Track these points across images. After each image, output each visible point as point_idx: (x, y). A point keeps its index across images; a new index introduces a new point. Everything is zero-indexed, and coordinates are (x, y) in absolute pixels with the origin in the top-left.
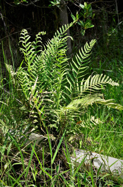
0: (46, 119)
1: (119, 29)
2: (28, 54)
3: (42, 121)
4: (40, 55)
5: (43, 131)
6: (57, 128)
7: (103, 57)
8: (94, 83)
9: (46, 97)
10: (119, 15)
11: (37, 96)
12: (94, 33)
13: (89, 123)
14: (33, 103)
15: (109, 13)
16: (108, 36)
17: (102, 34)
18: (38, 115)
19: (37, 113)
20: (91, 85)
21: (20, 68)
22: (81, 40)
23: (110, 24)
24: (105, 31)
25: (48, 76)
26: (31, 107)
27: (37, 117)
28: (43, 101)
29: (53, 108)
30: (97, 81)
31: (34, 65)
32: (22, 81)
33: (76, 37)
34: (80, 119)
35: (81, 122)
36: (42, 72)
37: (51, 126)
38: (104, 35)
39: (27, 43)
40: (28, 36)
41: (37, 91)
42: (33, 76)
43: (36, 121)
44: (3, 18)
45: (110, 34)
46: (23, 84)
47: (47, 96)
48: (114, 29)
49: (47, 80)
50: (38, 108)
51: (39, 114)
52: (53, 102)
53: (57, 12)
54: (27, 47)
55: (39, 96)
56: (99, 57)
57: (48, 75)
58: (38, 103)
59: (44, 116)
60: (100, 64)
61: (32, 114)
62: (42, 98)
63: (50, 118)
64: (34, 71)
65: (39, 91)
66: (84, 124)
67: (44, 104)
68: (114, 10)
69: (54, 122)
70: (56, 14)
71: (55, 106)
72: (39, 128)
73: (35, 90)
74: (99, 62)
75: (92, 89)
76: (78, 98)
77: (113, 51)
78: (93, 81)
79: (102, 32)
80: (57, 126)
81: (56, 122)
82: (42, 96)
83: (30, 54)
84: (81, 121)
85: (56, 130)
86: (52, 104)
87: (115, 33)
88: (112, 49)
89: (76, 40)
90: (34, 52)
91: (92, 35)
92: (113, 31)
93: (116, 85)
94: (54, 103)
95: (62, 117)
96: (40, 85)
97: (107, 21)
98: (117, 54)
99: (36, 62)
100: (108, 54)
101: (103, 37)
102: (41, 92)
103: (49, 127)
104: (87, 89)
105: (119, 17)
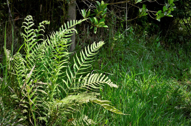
0: (36, 110)
1: (126, 35)
2: (29, 41)
3: (32, 112)
4: (40, 44)
5: (32, 123)
6: (47, 121)
7: (106, 60)
8: (92, 82)
9: (40, 88)
10: (128, 22)
11: (31, 85)
12: (100, 35)
13: (81, 122)
14: (26, 92)
15: (118, 18)
16: (113, 40)
17: (108, 37)
18: (28, 105)
19: (28, 103)
20: (89, 83)
21: (18, 53)
22: (86, 40)
23: (118, 29)
24: (112, 35)
25: (45, 67)
26: (23, 96)
27: (27, 107)
28: (36, 91)
29: (45, 100)
30: (95, 79)
31: (33, 53)
32: (18, 67)
33: (82, 36)
34: (73, 116)
35: (73, 120)
36: (41, 61)
37: (41, 118)
38: (110, 38)
39: (29, 30)
40: (32, 22)
41: (32, 80)
42: (30, 63)
43: (25, 111)
44: (8, 5)
45: (116, 38)
46: (18, 71)
47: (41, 86)
48: (121, 35)
49: (44, 70)
50: (29, 98)
51: (30, 104)
52: (46, 93)
53: (65, 8)
54: (29, 34)
55: (33, 86)
56: (102, 59)
57: (46, 65)
58: (31, 93)
59: (35, 107)
60: (102, 65)
61: (22, 103)
62: (35, 88)
63: (41, 110)
64: (32, 59)
65: (33, 81)
66: (76, 122)
67: (37, 95)
68: (123, 16)
69: (45, 116)
70: (64, 9)
71: (48, 98)
72: (28, 120)
73: (30, 79)
74: (101, 64)
75: (89, 87)
76: (74, 94)
77: (117, 56)
78: (91, 79)
79: (108, 36)
80: (47, 120)
81: (46, 115)
82: (36, 86)
83: (30, 41)
84: (74, 118)
85: (46, 124)
86: (45, 96)
87: (121, 38)
88: (116, 54)
89: (81, 39)
90: (35, 39)
91: (98, 37)
92: (120, 36)
93: (115, 87)
94: (47, 95)
95: (54, 111)
96: (36, 74)
97: (115, 25)
98: (121, 59)
99: (35, 50)
100: (112, 57)
101: (109, 40)
102: (35, 81)
103: (39, 119)
104: (84, 86)
105: (128, 23)
